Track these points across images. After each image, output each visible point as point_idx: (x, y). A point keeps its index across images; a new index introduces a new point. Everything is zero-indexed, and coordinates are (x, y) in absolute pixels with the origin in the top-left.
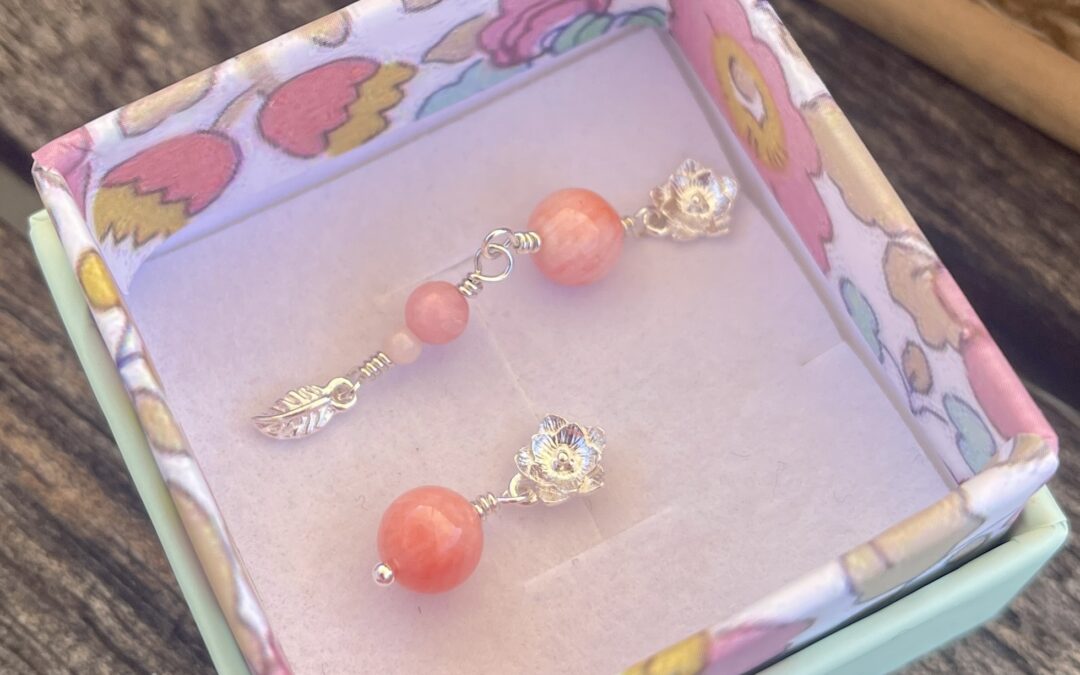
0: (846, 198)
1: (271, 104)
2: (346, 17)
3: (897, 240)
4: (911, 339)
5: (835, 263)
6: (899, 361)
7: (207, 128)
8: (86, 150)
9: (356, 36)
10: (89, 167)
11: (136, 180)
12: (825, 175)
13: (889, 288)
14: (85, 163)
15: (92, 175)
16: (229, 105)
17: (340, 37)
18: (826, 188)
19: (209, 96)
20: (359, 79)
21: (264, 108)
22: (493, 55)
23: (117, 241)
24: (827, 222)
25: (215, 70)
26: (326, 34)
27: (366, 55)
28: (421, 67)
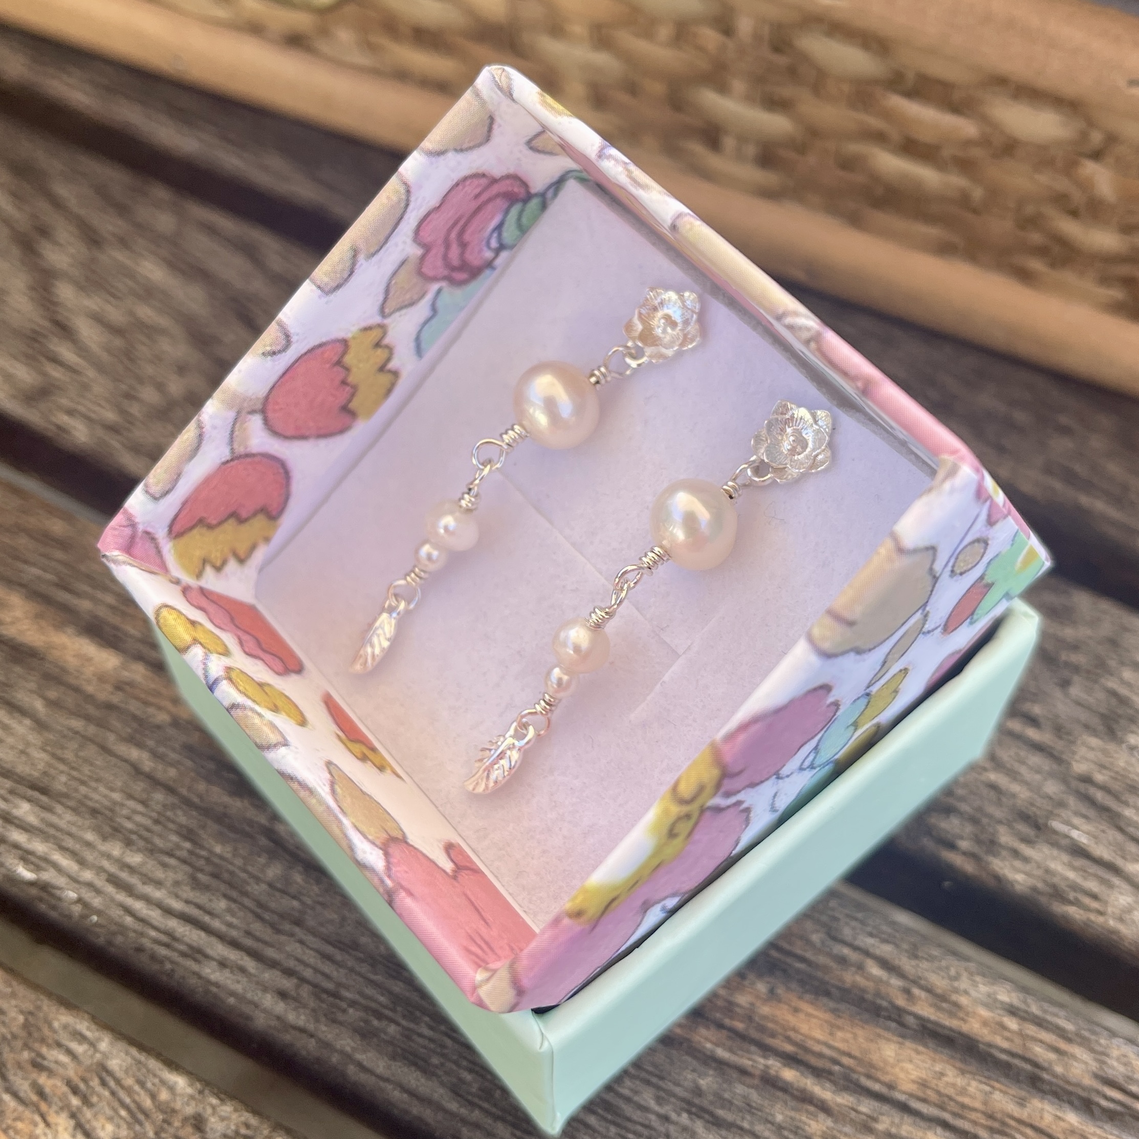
1: (270, 415)
2: (279, 325)
7: (229, 458)
8: (133, 525)
9: (298, 334)
10: (147, 533)
11: (202, 520)
14: (140, 533)
15: (157, 536)
16: (232, 434)
17: (284, 342)
20: (336, 359)
21: (266, 421)
22: (448, 279)
23: (217, 570)
26: (271, 345)
27: (324, 340)
28: (386, 321)
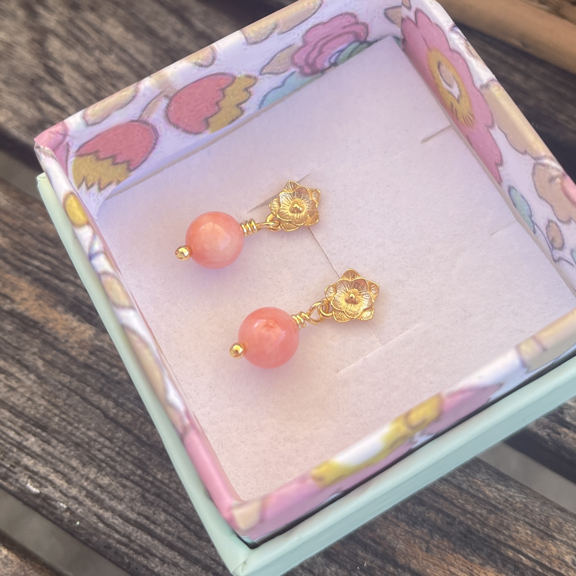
0: (509, 139)
1: (173, 103)
2: (213, 50)
3: (539, 161)
4: (551, 219)
5: (505, 178)
6: (545, 232)
7: (136, 119)
8: (65, 135)
9: (220, 60)
10: (68, 144)
11: (97, 152)
12: (496, 127)
13: (537, 190)
14: (65, 143)
15: (70, 149)
16: (148, 104)
17: (210, 61)
18: (497, 134)
19: (135, 100)
20: (224, 86)
21: (168, 107)
22: (301, 68)
23: (88, 188)
24: (499, 155)
25: (138, 84)
26: (202, 60)
27: (227, 71)
28: (260, 77)
